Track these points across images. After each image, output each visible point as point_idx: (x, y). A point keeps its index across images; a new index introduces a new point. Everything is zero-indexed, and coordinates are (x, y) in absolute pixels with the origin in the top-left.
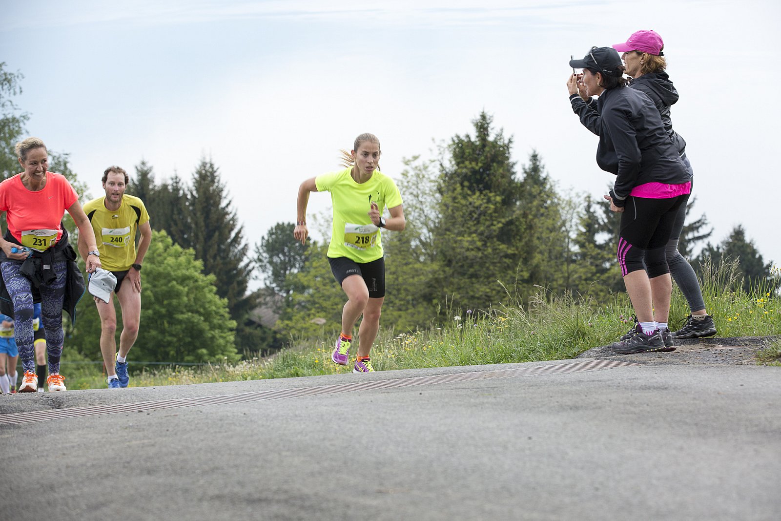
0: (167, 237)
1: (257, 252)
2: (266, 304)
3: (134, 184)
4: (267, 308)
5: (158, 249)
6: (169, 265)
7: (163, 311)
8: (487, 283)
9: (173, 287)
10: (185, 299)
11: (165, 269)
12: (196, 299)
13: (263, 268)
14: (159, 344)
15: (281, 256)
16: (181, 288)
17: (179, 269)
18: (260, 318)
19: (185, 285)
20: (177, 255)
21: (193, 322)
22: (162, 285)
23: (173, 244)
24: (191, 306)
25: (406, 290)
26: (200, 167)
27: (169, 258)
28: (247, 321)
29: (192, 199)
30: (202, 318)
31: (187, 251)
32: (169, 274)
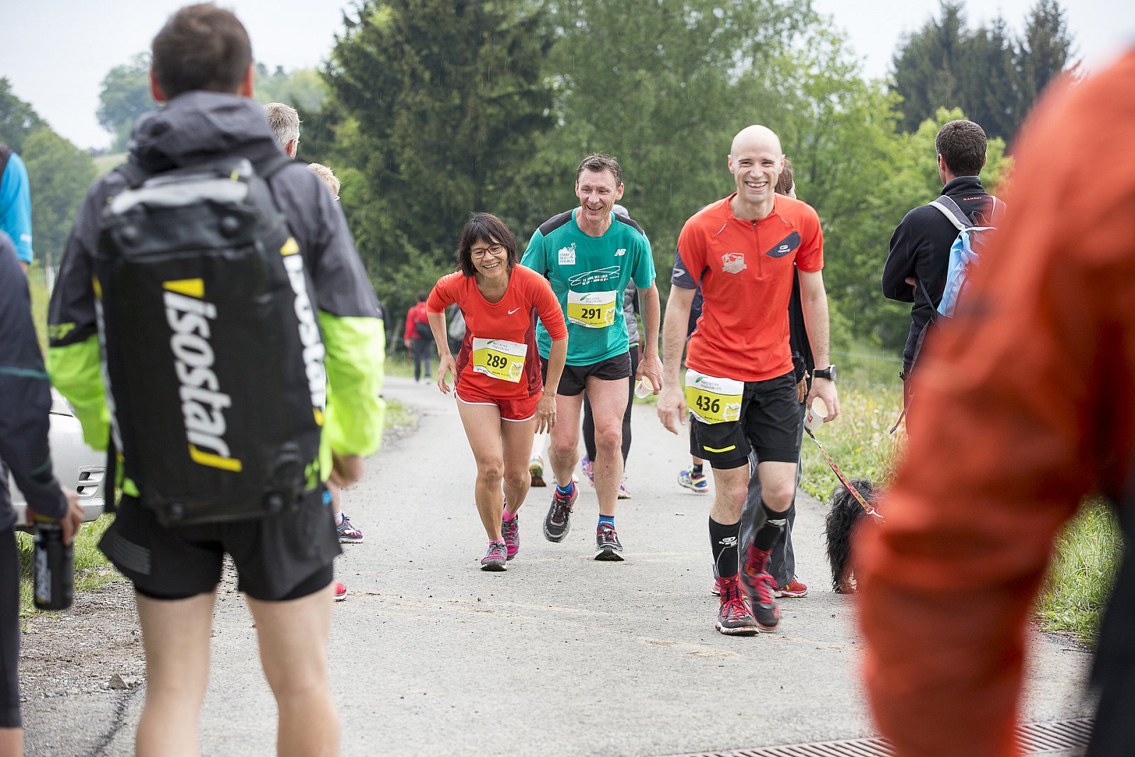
3: (936, 26)
29: (1021, 56)
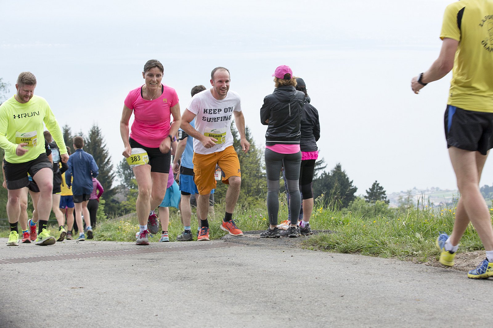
1: (118, 168)
4: (121, 194)
13: (120, 176)
15: (128, 170)
18: (118, 199)
26: (92, 129)
28: (112, 200)
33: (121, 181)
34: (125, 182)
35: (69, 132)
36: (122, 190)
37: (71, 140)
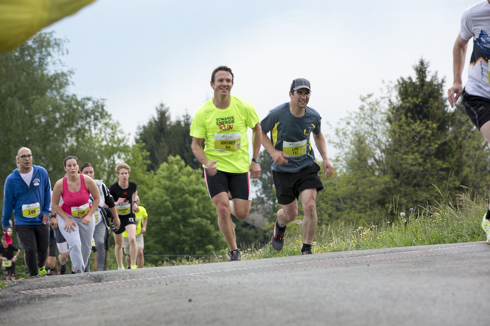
0: (181, 161)
2: (258, 210)
3: (155, 121)
4: (258, 213)
5: (174, 170)
6: (183, 182)
7: (179, 217)
8: (427, 191)
9: (186, 198)
10: (196, 207)
11: (180, 185)
12: (204, 208)
13: (255, 183)
14: (177, 242)
15: (268, 173)
16: (192, 199)
17: (190, 184)
18: (253, 221)
19: (195, 196)
20: (189, 174)
21: (202, 225)
22: (178, 197)
23: (186, 166)
24: (201, 213)
25: (364, 197)
27: (183, 177)
28: (243, 224)
30: (209, 222)
31: (197, 171)
32: (183, 189)
33: (256, 191)
34: (264, 192)
35: (166, 115)
36: (259, 206)
37: (170, 128)
